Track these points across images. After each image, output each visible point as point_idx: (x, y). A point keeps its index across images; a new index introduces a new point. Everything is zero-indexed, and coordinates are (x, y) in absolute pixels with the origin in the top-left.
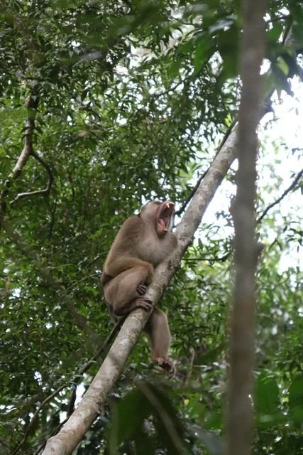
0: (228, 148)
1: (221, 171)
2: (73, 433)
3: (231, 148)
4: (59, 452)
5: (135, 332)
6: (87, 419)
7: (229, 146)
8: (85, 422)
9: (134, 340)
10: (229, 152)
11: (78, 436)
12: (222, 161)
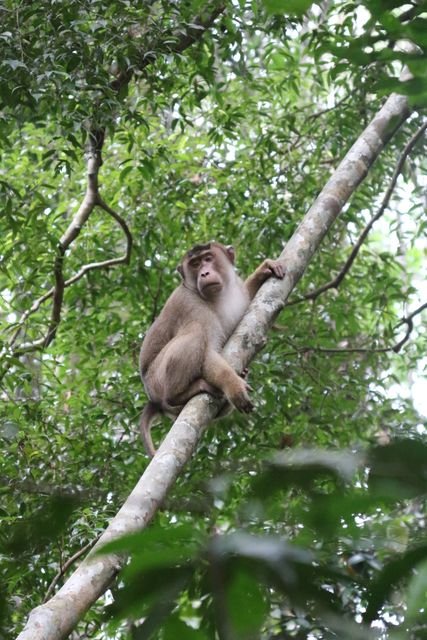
0: (350, 162)
1: (336, 199)
2: (72, 600)
3: (354, 162)
4: (48, 629)
5: (185, 444)
6: (98, 578)
7: (352, 160)
8: (93, 582)
9: (183, 457)
10: (350, 168)
11: (81, 604)
12: (339, 183)
